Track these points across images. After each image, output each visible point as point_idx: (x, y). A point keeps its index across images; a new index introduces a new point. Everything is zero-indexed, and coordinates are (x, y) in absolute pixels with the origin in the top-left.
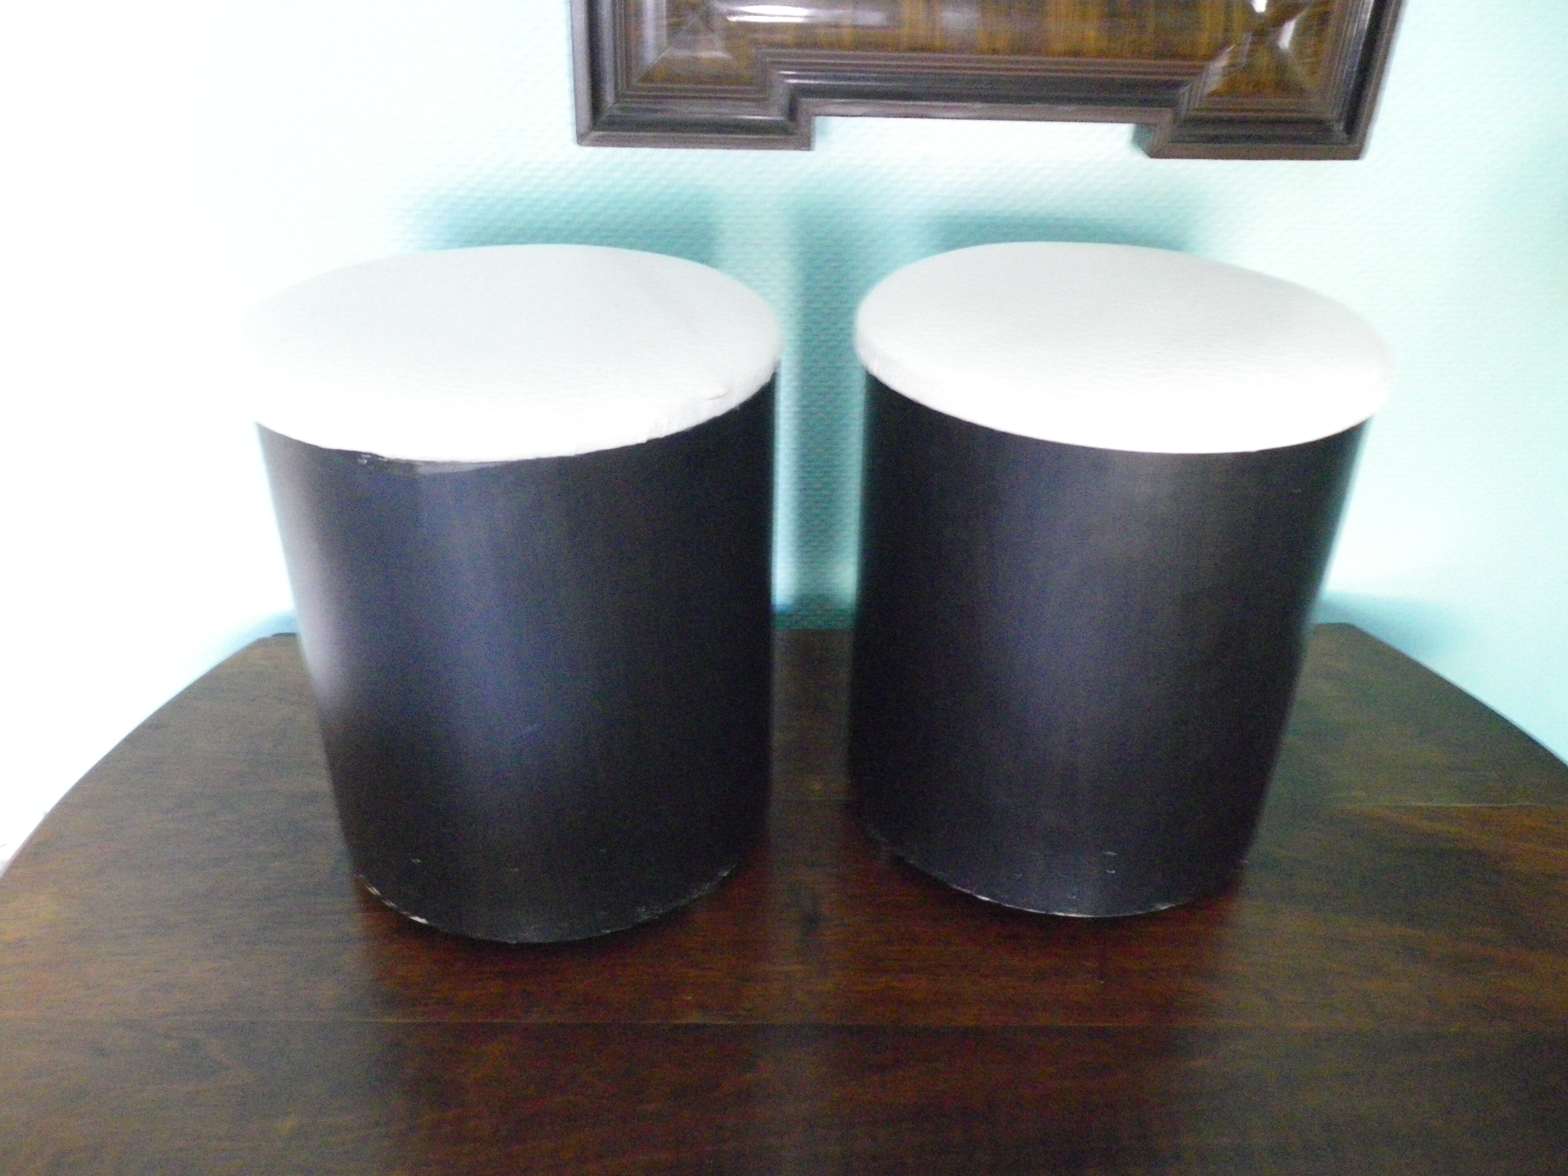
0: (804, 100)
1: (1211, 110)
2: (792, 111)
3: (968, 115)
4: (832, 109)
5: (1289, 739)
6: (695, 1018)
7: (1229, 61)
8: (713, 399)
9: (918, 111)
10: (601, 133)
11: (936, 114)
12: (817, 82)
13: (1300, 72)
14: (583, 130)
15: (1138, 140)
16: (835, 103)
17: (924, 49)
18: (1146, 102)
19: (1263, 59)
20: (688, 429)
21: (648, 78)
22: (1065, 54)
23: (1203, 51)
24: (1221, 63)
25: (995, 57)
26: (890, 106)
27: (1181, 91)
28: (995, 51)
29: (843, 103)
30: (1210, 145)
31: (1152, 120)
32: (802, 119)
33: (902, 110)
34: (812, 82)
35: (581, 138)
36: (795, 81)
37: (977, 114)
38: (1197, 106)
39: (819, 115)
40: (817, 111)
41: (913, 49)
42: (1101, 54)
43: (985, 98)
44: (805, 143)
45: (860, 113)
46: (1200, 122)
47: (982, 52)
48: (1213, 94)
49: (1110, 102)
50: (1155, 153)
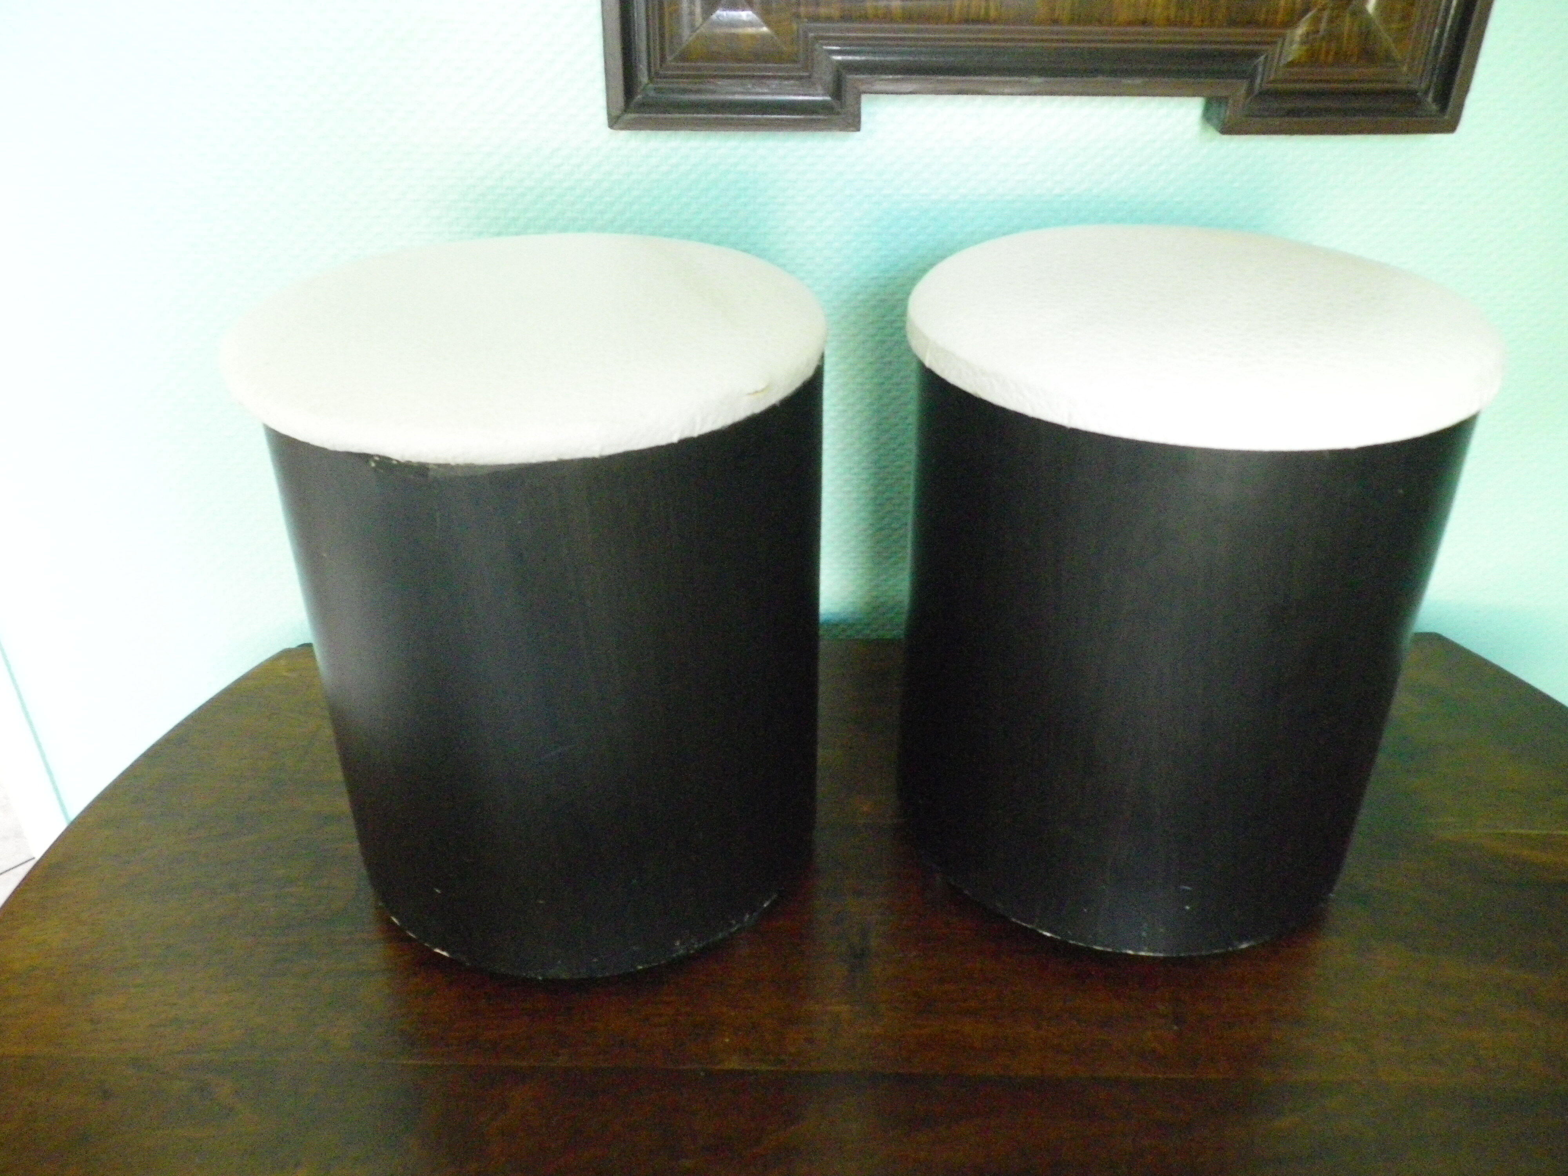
0: (850, 77)
1: (1290, 81)
2: (838, 90)
3: (1024, 90)
4: (878, 86)
5: (1381, 760)
6: (733, 1063)
7: (1307, 28)
8: (749, 394)
9: (972, 87)
10: (637, 115)
11: (990, 91)
12: (863, 58)
13: (1386, 39)
14: (616, 112)
15: (1207, 116)
16: (882, 80)
17: (976, 21)
18: (1219, 74)
19: (1347, 24)
20: (723, 427)
21: (684, 57)
22: (1130, 23)
23: (1280, 17)
24: (1301, 30)
25: (1056, 28)
26: (941, 82)
27: (1256, 61)
28: (1055, 22)
29: (888, 80)
30: (1287, 119)
31: (1224, 93)
32: (849, 99)
33: (954, 87)
34: (857, 58)
35: (614, 122)
36: (839, 58)
37: (1033, 89)
38: (1272, 78)
39: (865, 92)
40: (863, 88)
41: (967, 21)
42: (1169, 22)
43: (1042, 72)
44: (853, 123)
45: (910, 89)
46: (1277, 94)
47: (1040, 23)
48: (1291, 64)
49: (1179, 74)
50: (1228, 129)
